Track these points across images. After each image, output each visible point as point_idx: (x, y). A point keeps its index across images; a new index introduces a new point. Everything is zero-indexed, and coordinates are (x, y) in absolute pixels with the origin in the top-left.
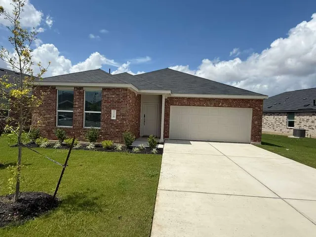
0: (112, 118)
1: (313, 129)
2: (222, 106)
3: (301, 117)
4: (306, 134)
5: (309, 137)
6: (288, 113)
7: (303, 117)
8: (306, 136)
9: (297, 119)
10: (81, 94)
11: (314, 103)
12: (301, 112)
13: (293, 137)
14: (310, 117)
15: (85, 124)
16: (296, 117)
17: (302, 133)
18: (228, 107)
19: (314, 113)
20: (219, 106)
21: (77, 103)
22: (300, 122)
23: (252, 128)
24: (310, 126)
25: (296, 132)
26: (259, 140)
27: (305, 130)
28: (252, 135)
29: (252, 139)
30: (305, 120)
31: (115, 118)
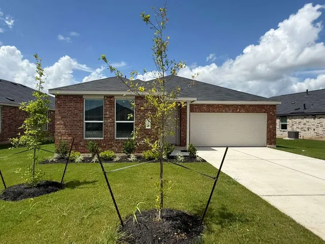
0: (147, 128)
1: (305, 131)
2: (240, 112)
3: (293, 120)
4: (299, 135)
5: (302, 138)
6: (280, 116)
7: (295, 120)
8: (299, 138)
9: (289, 122)
10: (112, 103)
11: (304, 106)
12: (293, 115)
13: (288, 139)
14: (302, 120)
15: (117, 134)
16: (288, 120)
17: (296, 134)
18: (245, 112)
19: (306, 116)
20: (237, 112)
21: (108, 113)
22: (293, 125)
23: (268, 132)
24: (302, 128)
25: (290, 134)
26: (274, 143)
27: (298, 132)
28: (268, 139)
29: (267, 143)
30: (297, 122)
31: (149, 127)
